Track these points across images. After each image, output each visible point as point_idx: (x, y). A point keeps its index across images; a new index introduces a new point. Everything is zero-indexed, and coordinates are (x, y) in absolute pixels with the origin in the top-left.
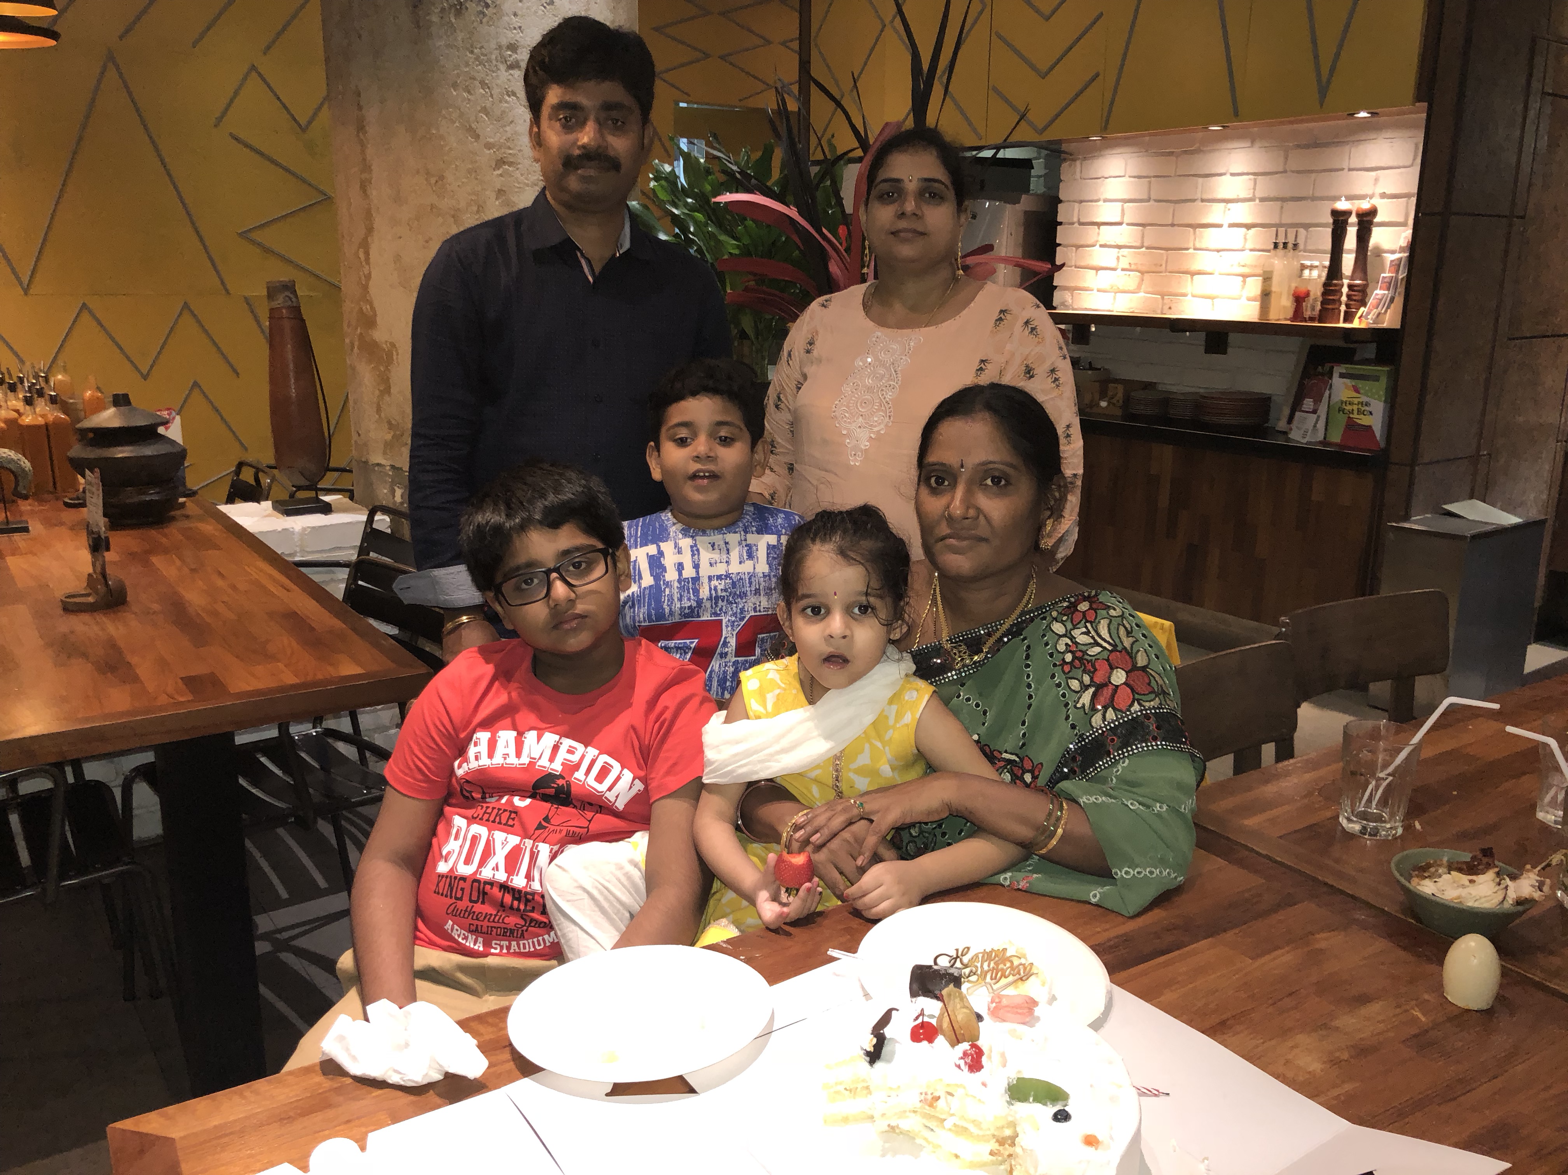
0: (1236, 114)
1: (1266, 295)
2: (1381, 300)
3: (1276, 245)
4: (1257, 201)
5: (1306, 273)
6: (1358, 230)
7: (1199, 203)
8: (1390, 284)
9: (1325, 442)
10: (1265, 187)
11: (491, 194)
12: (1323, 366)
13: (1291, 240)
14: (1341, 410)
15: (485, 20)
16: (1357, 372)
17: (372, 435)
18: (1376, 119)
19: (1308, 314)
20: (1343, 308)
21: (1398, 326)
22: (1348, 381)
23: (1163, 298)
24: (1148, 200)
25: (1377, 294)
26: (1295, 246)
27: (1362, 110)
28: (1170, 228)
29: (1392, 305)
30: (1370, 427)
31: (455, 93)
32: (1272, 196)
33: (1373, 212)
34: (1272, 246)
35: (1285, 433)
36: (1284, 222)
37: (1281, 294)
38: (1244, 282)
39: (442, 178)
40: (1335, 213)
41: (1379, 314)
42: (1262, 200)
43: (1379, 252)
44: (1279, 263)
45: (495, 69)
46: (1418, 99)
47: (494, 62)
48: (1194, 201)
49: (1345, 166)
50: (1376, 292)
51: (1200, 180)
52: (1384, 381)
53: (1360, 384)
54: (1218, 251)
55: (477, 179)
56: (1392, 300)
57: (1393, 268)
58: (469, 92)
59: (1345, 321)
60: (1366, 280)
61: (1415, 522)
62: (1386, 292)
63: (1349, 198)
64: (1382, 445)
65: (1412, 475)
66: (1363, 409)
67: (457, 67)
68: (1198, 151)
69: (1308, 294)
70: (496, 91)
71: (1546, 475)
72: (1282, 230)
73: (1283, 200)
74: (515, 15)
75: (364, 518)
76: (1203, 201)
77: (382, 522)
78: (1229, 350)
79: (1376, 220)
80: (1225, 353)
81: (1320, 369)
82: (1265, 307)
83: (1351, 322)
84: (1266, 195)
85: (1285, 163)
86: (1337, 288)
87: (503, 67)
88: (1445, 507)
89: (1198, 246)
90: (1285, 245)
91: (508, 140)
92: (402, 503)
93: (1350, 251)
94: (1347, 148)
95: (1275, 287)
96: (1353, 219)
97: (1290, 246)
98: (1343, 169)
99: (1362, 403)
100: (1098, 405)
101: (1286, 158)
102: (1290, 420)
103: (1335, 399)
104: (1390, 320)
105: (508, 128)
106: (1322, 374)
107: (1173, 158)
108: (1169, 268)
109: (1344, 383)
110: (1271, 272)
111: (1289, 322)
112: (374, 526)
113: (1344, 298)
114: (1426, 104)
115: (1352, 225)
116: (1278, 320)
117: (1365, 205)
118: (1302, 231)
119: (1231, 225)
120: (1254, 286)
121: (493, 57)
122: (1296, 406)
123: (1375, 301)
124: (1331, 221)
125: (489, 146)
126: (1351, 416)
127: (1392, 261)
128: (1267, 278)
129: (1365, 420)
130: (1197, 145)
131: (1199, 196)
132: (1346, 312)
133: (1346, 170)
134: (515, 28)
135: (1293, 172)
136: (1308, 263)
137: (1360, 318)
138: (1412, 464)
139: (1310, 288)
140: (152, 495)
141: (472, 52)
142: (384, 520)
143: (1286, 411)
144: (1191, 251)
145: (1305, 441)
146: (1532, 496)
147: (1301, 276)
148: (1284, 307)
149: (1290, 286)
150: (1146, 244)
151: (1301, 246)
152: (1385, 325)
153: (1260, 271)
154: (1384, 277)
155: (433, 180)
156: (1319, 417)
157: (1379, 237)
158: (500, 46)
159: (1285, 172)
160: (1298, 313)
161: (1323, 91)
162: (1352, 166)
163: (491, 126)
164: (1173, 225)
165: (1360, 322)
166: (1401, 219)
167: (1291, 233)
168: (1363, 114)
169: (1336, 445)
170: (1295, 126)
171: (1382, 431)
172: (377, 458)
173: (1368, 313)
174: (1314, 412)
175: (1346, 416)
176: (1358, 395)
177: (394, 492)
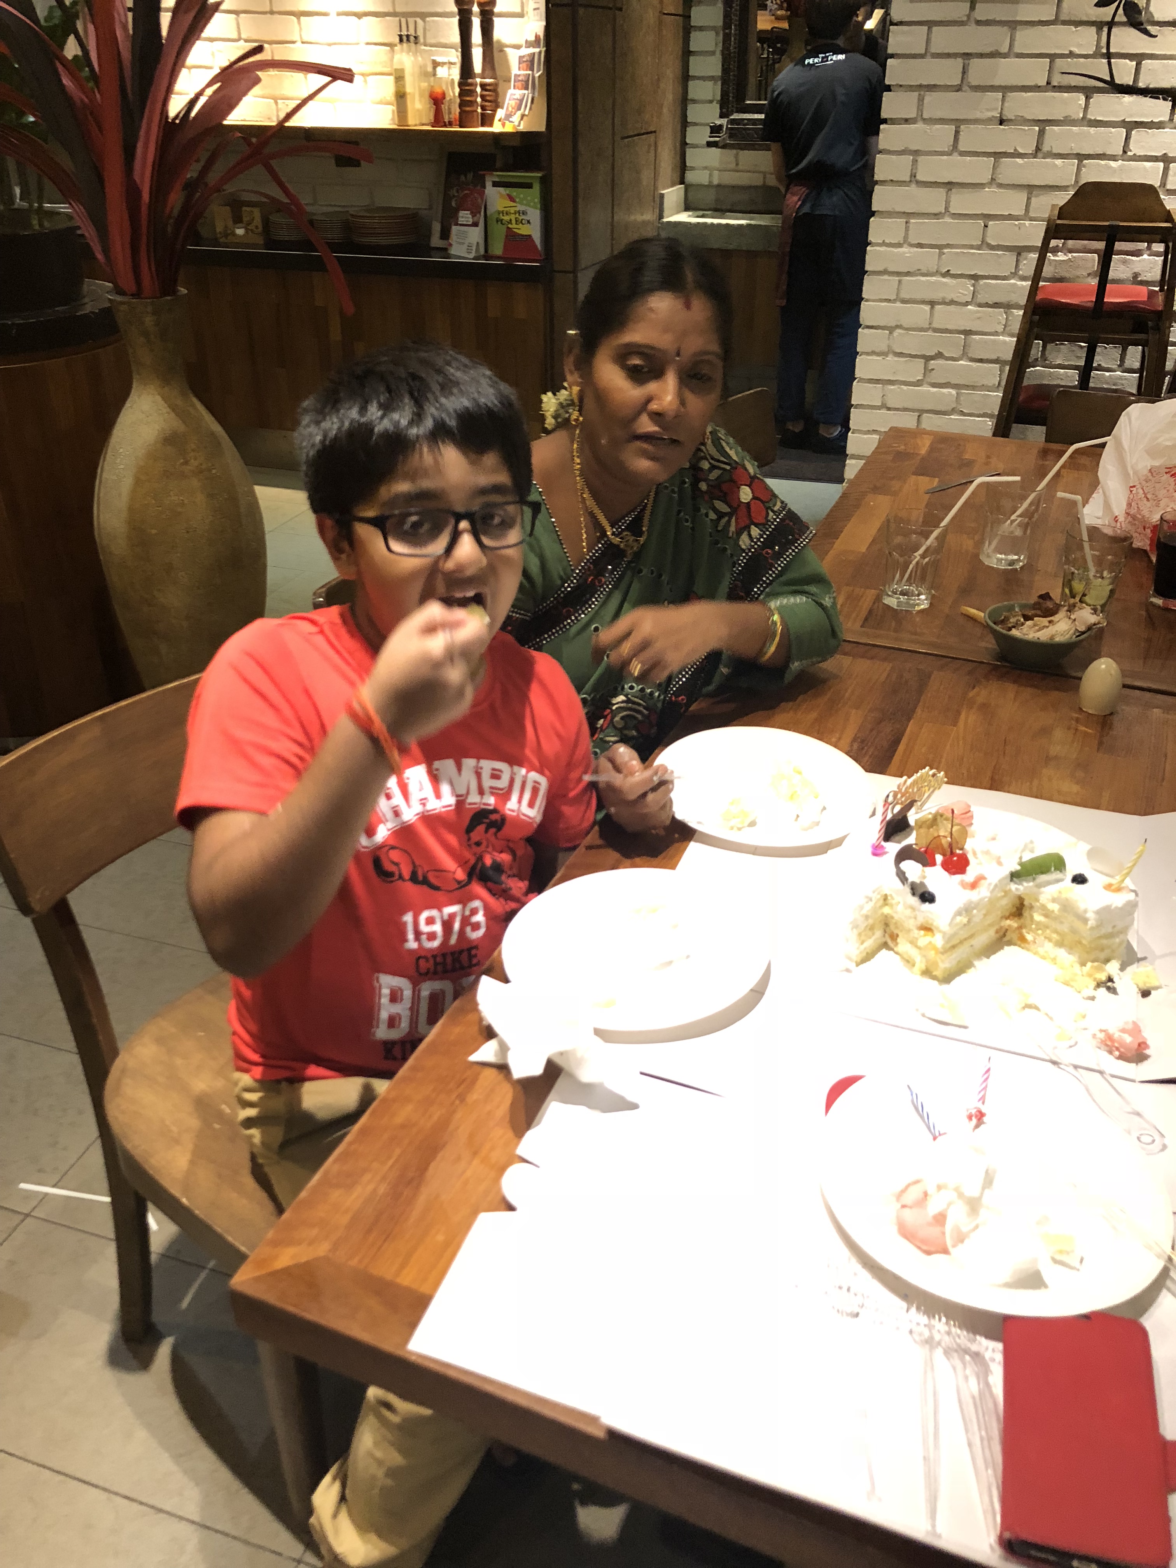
1: (401, 97)
2: (519, 101)
3: (401, 40)
5: (440, 70)
6: (482, 22)
8: (526, 82)
9: (486, 257)
12: (469, 175)
13: (412, 32)
14: (499, 221)
16: (510, 180)
19: (447, 118)
20: (479, 110)
21: (543, 128)
22: (501, 190)
23: (276, 103)
25: (512, 95)
26: (416, 39)
29: (535, 106)
30: (530, 236)
33: (492, 1)
34: (398, 40)
35: (446, 250)
36: (398, 10)
37: (413, 96)
38: (365, 81)
41: (523, 116)
44: (407, 59)
50: (511, 91)
52: (537, 187)
53: (514, 192)
54: (330, 45)
56: (533, 101)
57: (524, 65)
59: (483, 125)
60: (497, 78)
62: (526, 92)
64: (543, 254)
65: (576, 282)
66: (521, 218)
72: (403, 20)
79: (496, 10)
82: (401, 111)
83: (491, 125)
86: (471, 88)
89: (305, 40)
90: (408, 38)
93: (477, 47)
95: (409, 89)
96: (476, 8)
97: (412, 39)
99: (519, 213)
100: (231, 234)
102: (445, 234)
103: (491, 209)
104: (535, 122)
106: (472, 185)
109: (499, 192)
111: (429, 128)
113: (479, 99)
115: (476, 15)
116: (416, 125)
118: (420, 22)
120: (389, 87)
123: (513, 103)
124: (454, 10)
126: (510, 226)
127: (521, 57)
128: (399, 78)
129: (524, 230)
132: (482, 114)
136: (439, 59)
137: (502, 120)
138: (574, 272)
139: (446, 89)
143: (437, 227)
144: (299, 44)
147: (435, 75)
148: (418, 110)
149: (419, 87)
150: (243, 36)
153: (387, 70)
154: (516, 75)
156: (477, 230)
160: (438, 119)
165: (504, 125)
167: (411, 23)
169: (497, 257)
171: (541, 240)
175: (505, 227)
176: (512, 204)
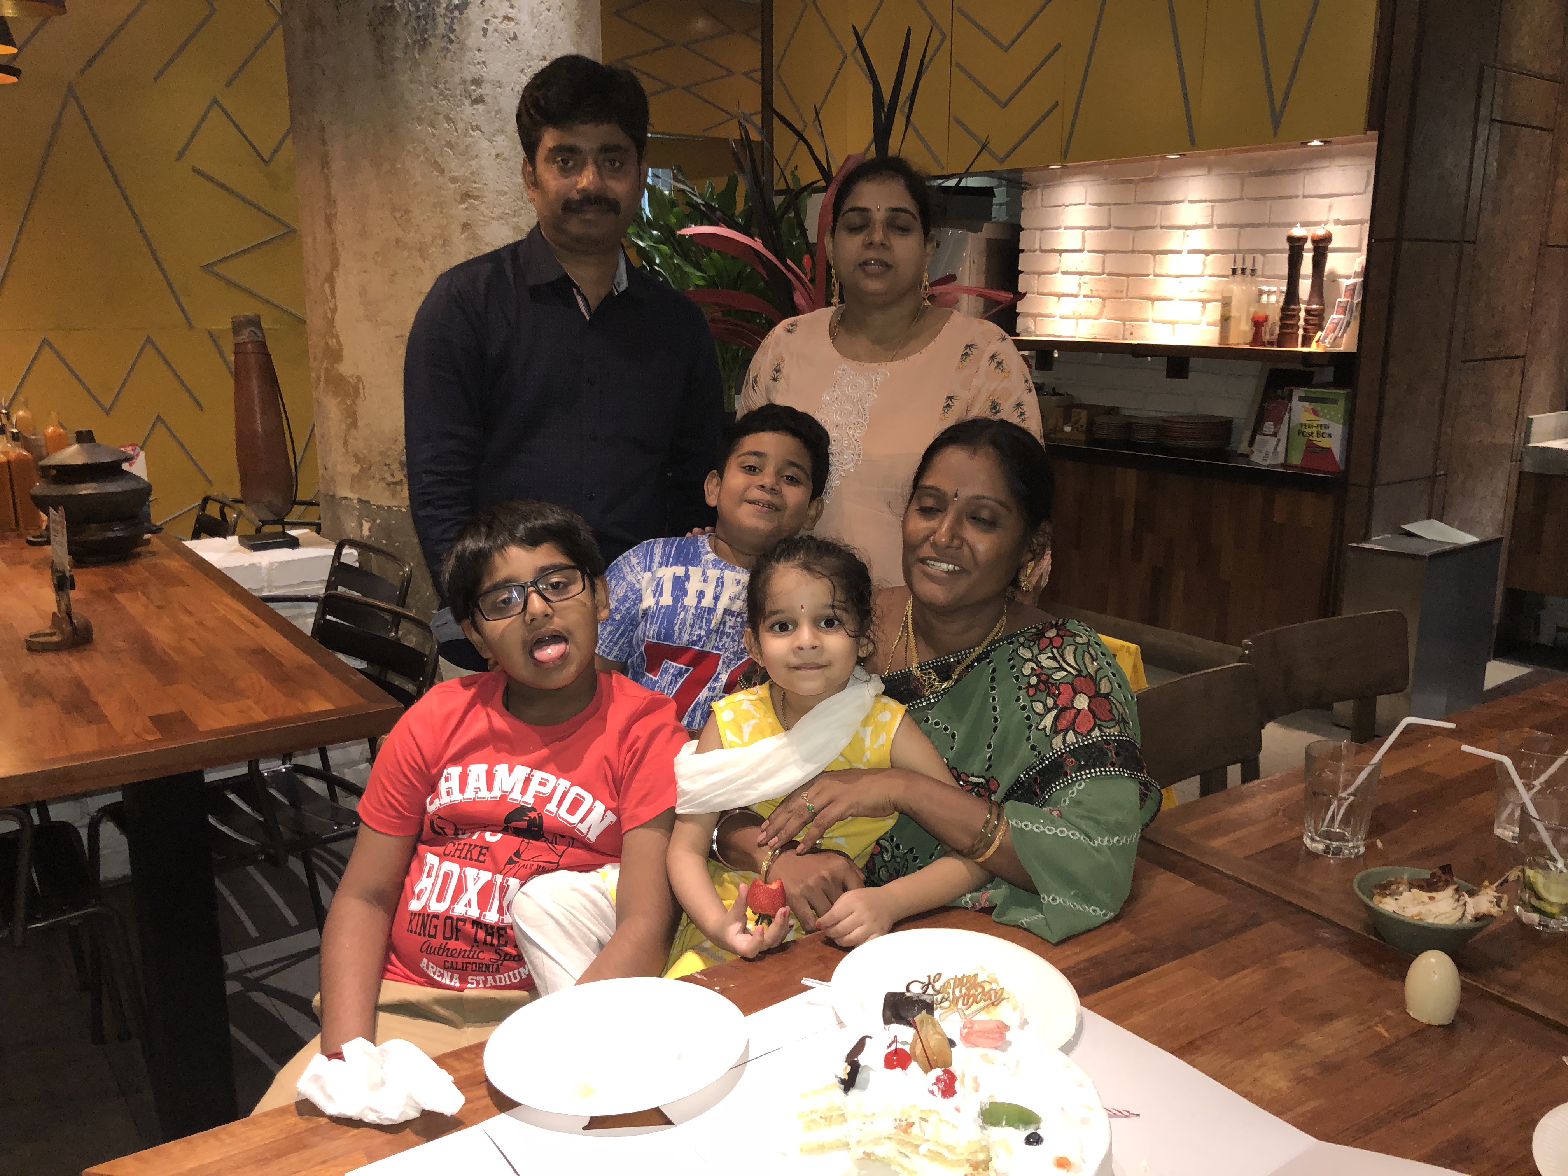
0: (1193, 144)
1: (1225, 320)
2: (1337, 324)
3: (1234, 271)
4: (1215, 228)
5: (1264, 298)
6: (1314, 256)
7: (1158, 230)
8: (1346, 308)
9: (1285, 465)
10: (1222, 214)
11: (456, 228)
12: (1283, 389)
13: (1249, 266)
14: (1301, 433)
15: (449, 56)
16: (1315, 395)
17: (339, 468)
18: (1327, 147)
19: (1266, 338)
20: (1301, 332)
21: (1353, 349)
22: (1307, 404)
23: (1124, 324)
24: (1108, 227)
25: (1333, 319)
26: (1253, 271)
27: (1316, 138)
28: (1130, 254)
29: (1349, 329)
30: (1329, 449)
31: (419, 128)
32: (1229, 222)
33: (1328, 238)
34: (1231, 272)
35: (1247, 456)
36: (1241, 248)
37: (1240, 319)
38: (1204, 307)
39: (407, 212)
40: (1291, 239)
41: (1336, 338)
42: (1220, 226)
43: (1334, 277)
44: (1238, 289)
45: (460, 103)
46: (1370, 127)
47: (459, 97)
48: (1153, 227)
49: (1300, 193)
50: (1332, 316)
51: (1159, 208)
52: (1342, 403)
53: (1319, 407)
54: (1178, 277)
55: (441, 212)
56: (1348, 324)
57: (1348, 294)
58: (434, 127)
59: (1303, 345)
60: (1322, 304)
61: (1376, 542)
62: (1342, 317)
63: (1305, 224)
64: (1342, 467)
65: (1371, 497)
66: (1322, 431)
67: (421, 101)
68: (1156, 179)
69: (1266, 319)
70: (461, 125)
71: (1501, 493)
72: (1240, 256)
73: (1242, 226)
74: (479, 50)
75: (331, 552)
76: (1162, 227)
77: (350, 556)
78: (1190, 374)
79: (1331, 246)
80: (1187, 378)
81: (1279, 392)
82: (1224, 333)
83: (1309, 345)
84: (1224, 222)
85: (1242, 190)
86: (1295, 313)
87: (467, 102)
88: (1403, 527)
89: (1158, 272)
90: (1243, 271)
91: (473, 173)
92: (369, 537)
93: (1306, 277)
94: (1302, 175)
95: (1234, 313)
96: (1309, 245)
97: (1248, 271)
98: (1297, 196)
99: (1321, 426)
100: (1062, 431)
101: (1243, 185)
102: (1251, 443)
103: (1295, 421)
104: (1347, 343)
105: (473, 162)
106: (1283, 398)
107: (1132, 186)
108: (1130, 295)
109: (1304, 407)
110: (1231, 297)
111: (1248, 347)
112: (343, 560)
113: (1302, 323)
114: (1376, 133)
115: (1308, 251)
116: (1238, 344)
117: (1320, 231)
118: (1259, 257)
119: (1190, 252)
120: (1214, 311)
121: (458, 92)
122: (1257, 429)
123: (1332, 326)
124: (1287, 247)
125: (454, 180)
126: (1311, 438)
127: (1347, 286)
128: (1226, 303)
129: (1324, 443)
130: (1155, 173)
131: (1158, 223)
132: (1304, 336)
133: (1301, 197)
134: (479, 63)
135: (1251, 199)
136: (1266, 288)
137: (1317, 342)
138: (1372, 485)
139: (1268, 313)
140: (117, 532)
141: (436, 88)
142: (352, 553)
143: (1248, 435)
144: (1151, 277)
145: (1266, 463)
146: (1489, 515)
147: (1259, 301)
148: (1244, 332)
149: (1248, 312)
150: (1107, 271)
151: (1259, 272)
152: (1342, 349)
153: (1219, 297)
154: (1340, 302)
155: (398, 215)
156: (1279, 440)
157: (1334, 263)
158: (464, 82)
159: (1241, 199)
160: (1257, 338)
161: (1276, 122)
162: (1306, 194)
163: (456, 160)
164: (1133, 252)
165: (1318, 346)
166: (1355, 245)
167: (1249, 258)
168: (1316, 143)
169: (1296, 467)
170: (1252, 155)
171: (1341, 453)
172: (344, 491)
173: (1326, 338)
174: (1275, 435)
175: (1306, 438)
176: (1317, 418)
177: (361, 525)
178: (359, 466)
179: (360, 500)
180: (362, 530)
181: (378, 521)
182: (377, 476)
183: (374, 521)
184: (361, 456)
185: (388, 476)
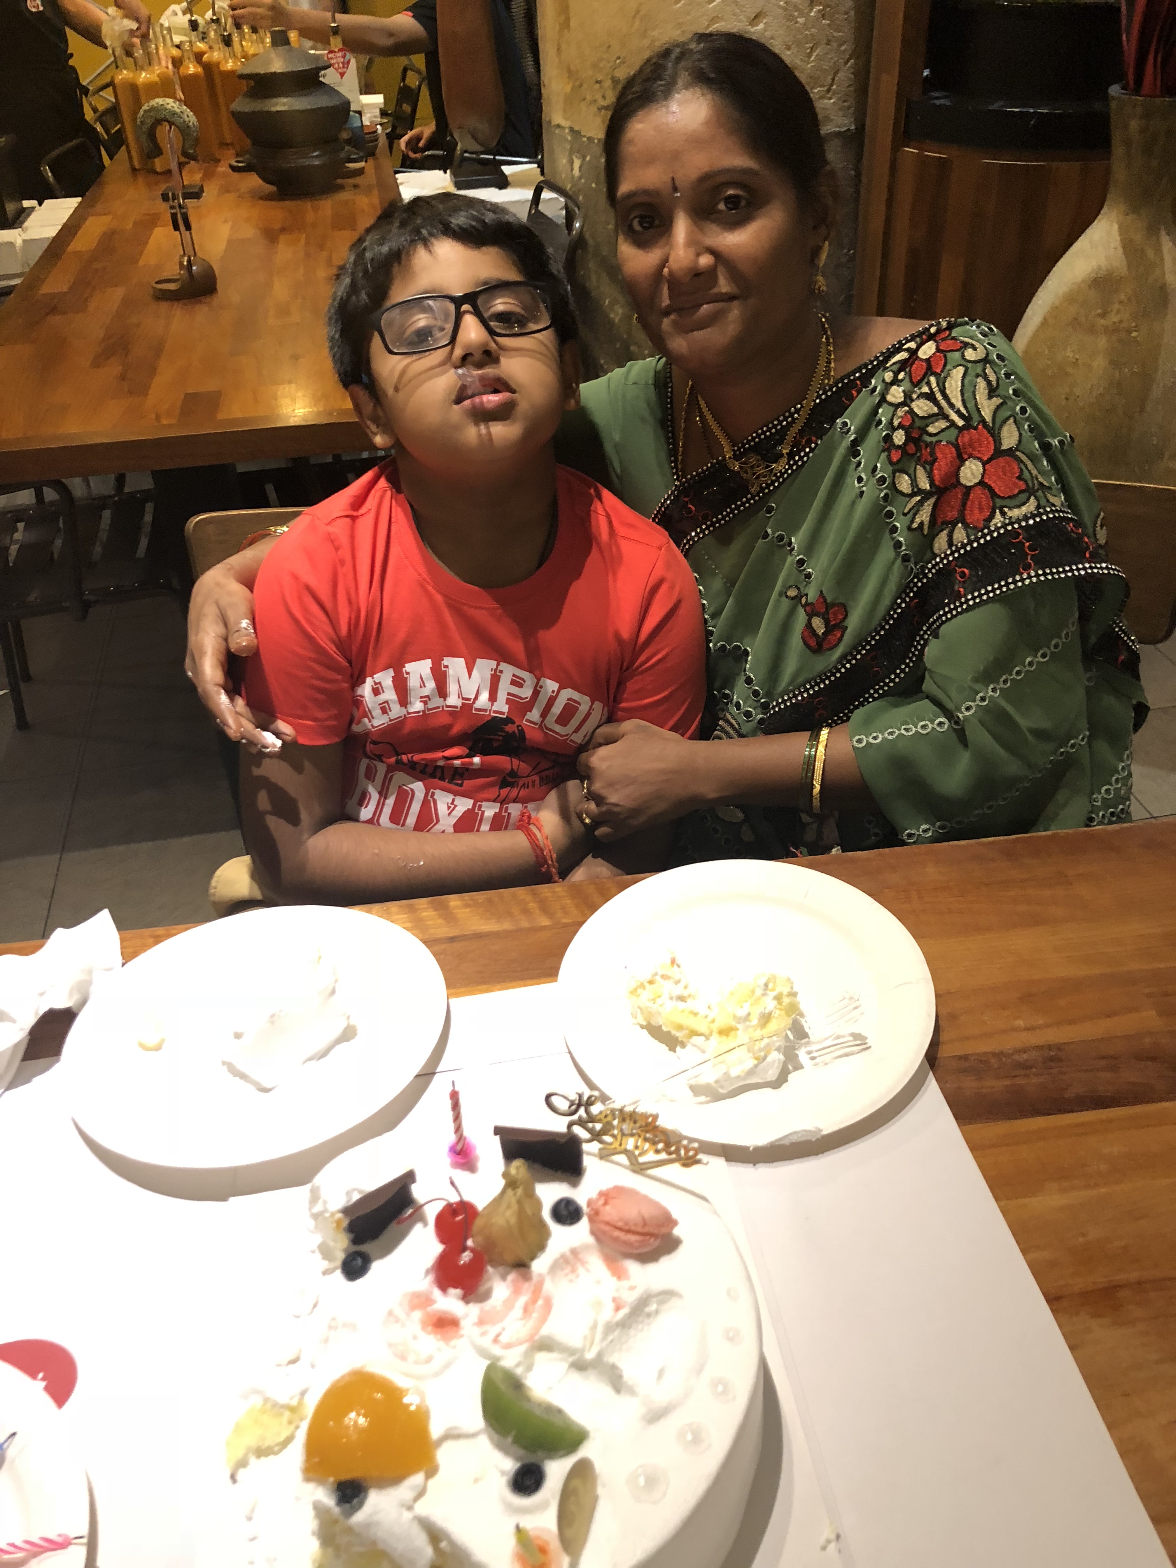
92: (575, 181)
140: (314, 159)
172: (559, 118)
177: (572, 162)
178: (571, 84)
179: (571, 129)
180: (572, 170)
181: (588, 158)
182: (588, 97)
183: (584, 158)
184: (572, 68)
185: (598, 96)
